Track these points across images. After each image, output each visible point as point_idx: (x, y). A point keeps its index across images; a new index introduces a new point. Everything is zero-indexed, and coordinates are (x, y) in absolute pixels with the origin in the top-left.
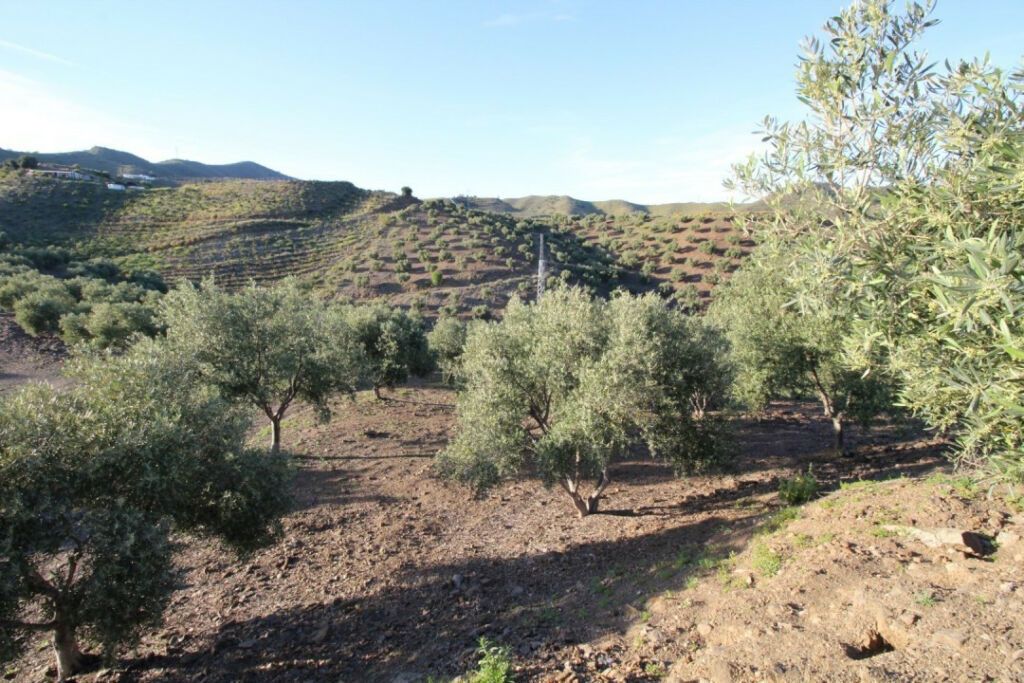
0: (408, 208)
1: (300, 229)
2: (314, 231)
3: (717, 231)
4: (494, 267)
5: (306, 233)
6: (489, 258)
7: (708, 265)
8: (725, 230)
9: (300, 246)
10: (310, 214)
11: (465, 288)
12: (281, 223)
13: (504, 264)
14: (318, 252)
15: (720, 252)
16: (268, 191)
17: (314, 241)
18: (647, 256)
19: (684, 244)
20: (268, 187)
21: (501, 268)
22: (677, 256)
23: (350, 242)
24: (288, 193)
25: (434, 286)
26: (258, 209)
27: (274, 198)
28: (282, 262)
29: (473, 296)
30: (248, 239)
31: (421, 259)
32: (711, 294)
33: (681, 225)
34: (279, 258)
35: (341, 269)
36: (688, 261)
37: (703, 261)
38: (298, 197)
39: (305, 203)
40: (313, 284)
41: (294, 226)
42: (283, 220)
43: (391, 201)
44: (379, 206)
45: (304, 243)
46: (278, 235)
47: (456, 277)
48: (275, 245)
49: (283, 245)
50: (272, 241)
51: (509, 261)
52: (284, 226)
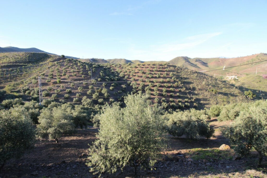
0: (60, 61)
1: (23, 67)
2: (28, 67)
3: (145, 68)
4: (79, 78)
5: (25, 68)
6: (78, 75)
7: (141, 77)
8: (147, 68)
9: (22, 72)
10: (29, 62)
11: (66, 84)
12: (18, 65)
13: (81, 77)
14: (27, 73)
15: (144, 73)
16: (17, 55)
17: (27, 70)
18: (127, 74)
19: (136, 71)
20: (18, 54)
21: (80, 78)
22: (134, 74)
23: (38, 70)
24: (23, 56)
25: (58, 83)
26: (12, 61)
27: (18, 57)
28: (13, 77)
29: (69, 86)
30: (4, 70)
31: (57, 76)
32: (140, 84)
33: (137, 66)
34: (12, 75)
35: (31, 79)
36: (136, 76)
37: (140, 76)
38: (26, 57)
39: (28, 59)
40: (20, 83)
41: (22, 66)
42: (19, 64)
43: (57, 59)
44: (52, 60)
45: (23, 71)
46: (15, 68)
47: (65, 81)
48: (13, 71)
49: (16, 72)
50: (13, 70)
51: (83, 76)
52: (19, 66)
